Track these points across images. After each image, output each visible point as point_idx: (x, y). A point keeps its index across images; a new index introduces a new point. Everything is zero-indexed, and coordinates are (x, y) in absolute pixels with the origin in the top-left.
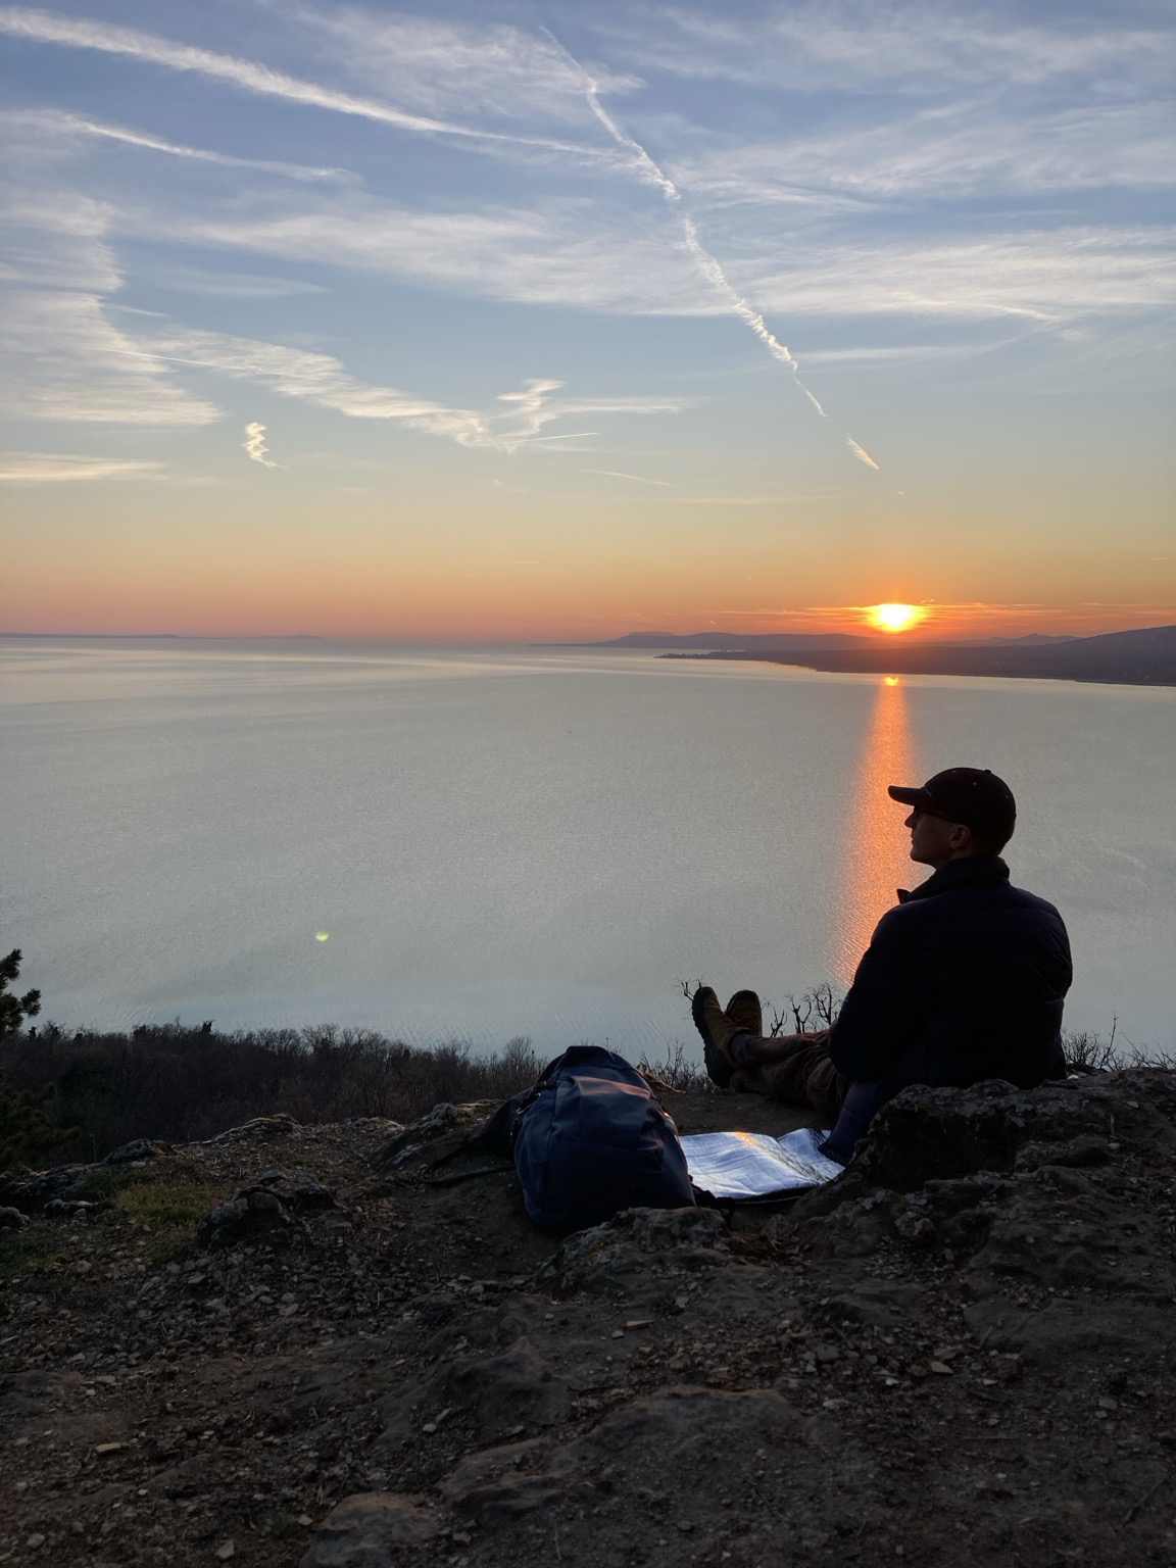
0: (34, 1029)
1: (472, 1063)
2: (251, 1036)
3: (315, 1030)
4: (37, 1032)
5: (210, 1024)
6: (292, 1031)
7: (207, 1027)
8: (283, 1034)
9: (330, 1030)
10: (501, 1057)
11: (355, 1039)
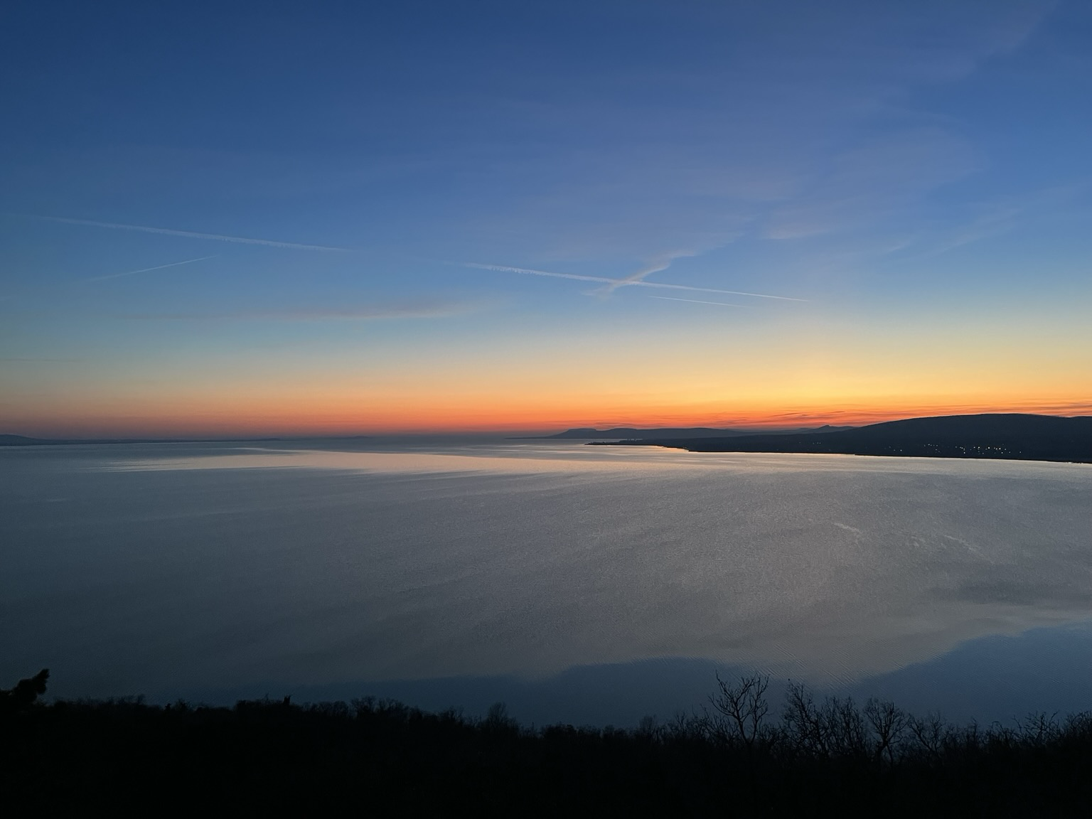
0: (169, 705)
1: (466, 722)
2: (314, 706)
3: (360, 700)
4: (171, 706)
5: (289, 698)
6: (342, 702)
7: (287, 700)
8: (337, 704)
9: (370, 700)
10: (485, 718)
11: (387, 706)
